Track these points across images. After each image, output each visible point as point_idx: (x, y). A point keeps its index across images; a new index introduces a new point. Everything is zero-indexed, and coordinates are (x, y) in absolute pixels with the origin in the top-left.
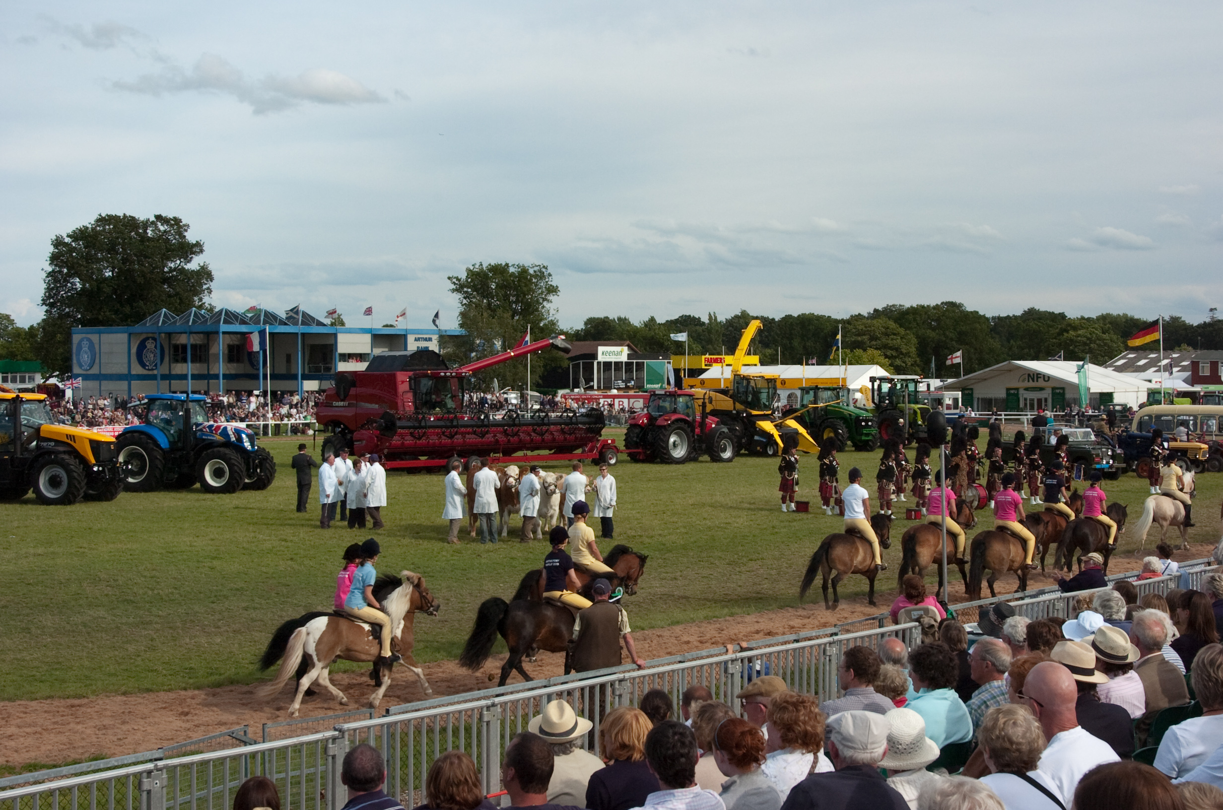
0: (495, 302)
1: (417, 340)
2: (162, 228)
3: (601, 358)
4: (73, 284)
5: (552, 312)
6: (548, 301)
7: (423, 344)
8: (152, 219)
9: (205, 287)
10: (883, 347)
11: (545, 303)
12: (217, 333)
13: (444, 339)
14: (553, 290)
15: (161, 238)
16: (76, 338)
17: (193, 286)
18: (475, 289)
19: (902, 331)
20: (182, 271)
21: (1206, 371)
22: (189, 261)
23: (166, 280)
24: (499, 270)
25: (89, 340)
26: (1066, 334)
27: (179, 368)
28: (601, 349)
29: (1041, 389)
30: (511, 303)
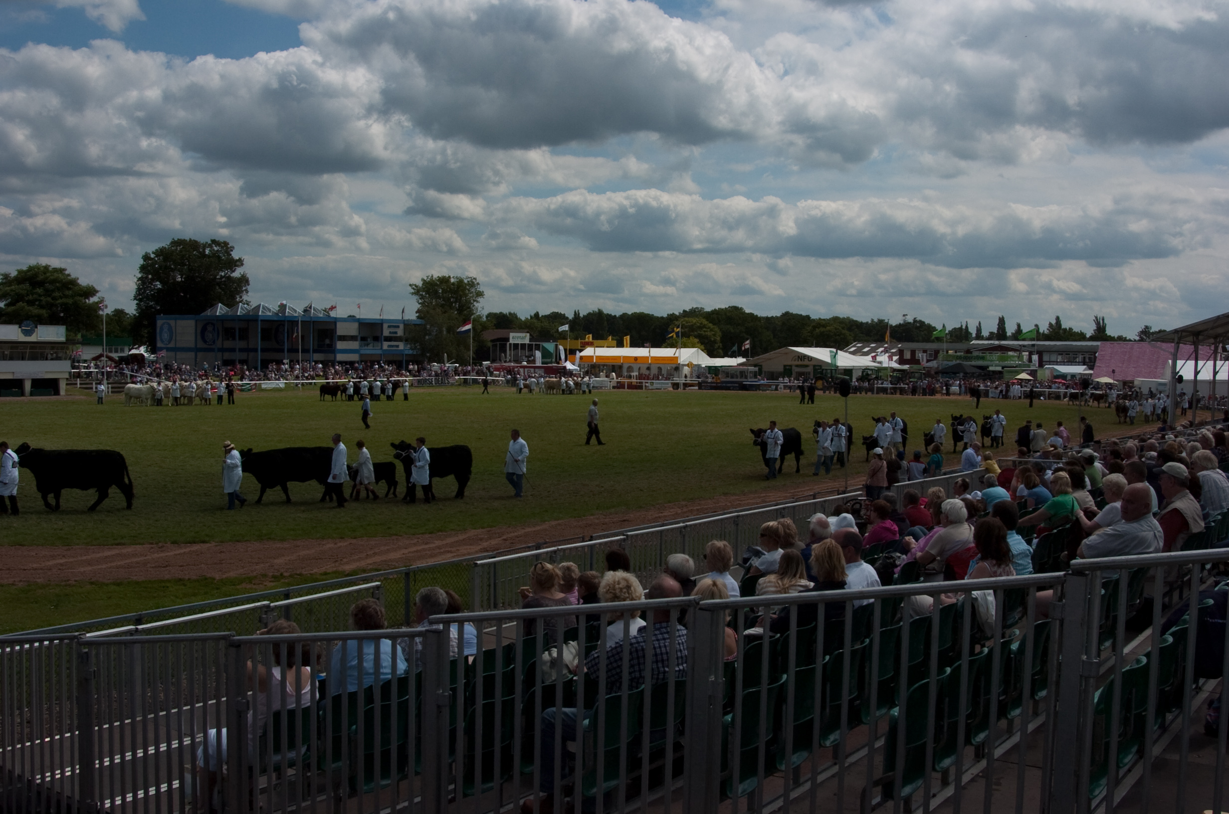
0: (441, 301)
1: (389, 327)
2: (216, 249)
3: (512, 341)
4: (156, 285)
5: (479, 309)
6: (477, 302)
7: (392, 330)
8: (210, 242)
9: (244, 288)
10: (699, 337)
11: (475, 303)
12: (257, 320)
13: (407, 324)
14: (480, 294)
15: (215, 255)
16: (159, 323)
17: (236, 288)
18: (428, 292)
19: (710, 325)
20: (229, 278)
21: (907, 356)
22: (234, 271)
23: (219, 284)
24: (444, 280)
25: (169, 324)
26: (817, 330)
27: (228, 344)
28: (512, 335)
29: (807, 366)
30: (452, 303)
